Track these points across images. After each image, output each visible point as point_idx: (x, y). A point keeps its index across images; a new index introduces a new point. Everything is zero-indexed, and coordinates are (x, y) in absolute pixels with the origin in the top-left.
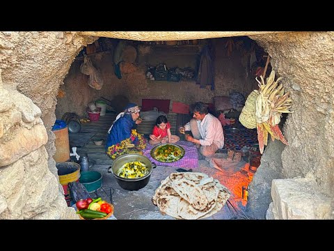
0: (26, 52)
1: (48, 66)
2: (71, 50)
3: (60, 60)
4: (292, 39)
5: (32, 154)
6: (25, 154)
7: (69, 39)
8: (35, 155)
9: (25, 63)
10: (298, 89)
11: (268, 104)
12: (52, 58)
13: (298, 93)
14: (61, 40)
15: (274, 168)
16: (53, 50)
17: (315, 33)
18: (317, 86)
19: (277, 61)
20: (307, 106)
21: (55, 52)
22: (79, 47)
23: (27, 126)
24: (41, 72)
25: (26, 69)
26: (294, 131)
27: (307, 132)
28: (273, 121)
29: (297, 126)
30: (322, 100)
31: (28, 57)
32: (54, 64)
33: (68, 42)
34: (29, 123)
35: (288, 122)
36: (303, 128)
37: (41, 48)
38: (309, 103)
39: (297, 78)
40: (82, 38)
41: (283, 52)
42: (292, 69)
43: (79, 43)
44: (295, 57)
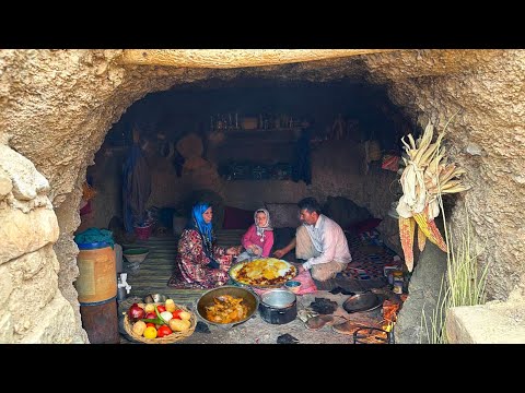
0: (27, 81)
2: (105, 88)
5: (29, 257)
6: (15, 255)
7: (102, 68)
8: (34, 260)
9: (26, 101)
10: (477, 151)
12: (72, 97)
16: (75, 82)
18: (518, 138)
20: (495, 179)
21: (77, 86)
22: (117, 84)
23: (20, 205)
24: (52, 120)
25: (26, 110)
27: (495, 225)
29: (476, 219)
31: (30, 91)
33: (99, 73)
34: (27, 200)
35: (458, 215)
36: (490, 220)
38: (499, 174)
39: (476, 131)
40: (122, 70)
41: (450, 89)
42: (466, 118)
43: (116, 77)
44: (475, 91)
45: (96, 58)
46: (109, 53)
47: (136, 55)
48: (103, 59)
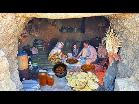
1: (8, 32)
2: (20, 24)
3: (15, 29)
4: (123, 17)
7: (18, 19)
10: (125, 38)
11: (111, 44)
12: (10, 28)
13: (125, 40)
14: (14, 20)
15: (114, 69)
16: (10, 25)
17: (134, 14)
18: (135, 38)
19: (115, 26)
21: (11, 25)
22: (24, 22)
24: (4, 35)
26: (123, 56)
27: (129, 57)
28: (114, 51)
29: (125, 54)
30: (137, 44)
32: (12, 31)
33: (17, 21)
35: (121, 51)
36: (128, 55)
37: (4, 24)
38: (130, 44)
39: (125, 33)
41: (119, 22)
42: (123, 30)
43: (23, 21)
44: (124, 24)
45: (16, 17)
46: (21, 15)
47: (28, 15)
48: (19, 16)
